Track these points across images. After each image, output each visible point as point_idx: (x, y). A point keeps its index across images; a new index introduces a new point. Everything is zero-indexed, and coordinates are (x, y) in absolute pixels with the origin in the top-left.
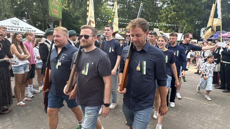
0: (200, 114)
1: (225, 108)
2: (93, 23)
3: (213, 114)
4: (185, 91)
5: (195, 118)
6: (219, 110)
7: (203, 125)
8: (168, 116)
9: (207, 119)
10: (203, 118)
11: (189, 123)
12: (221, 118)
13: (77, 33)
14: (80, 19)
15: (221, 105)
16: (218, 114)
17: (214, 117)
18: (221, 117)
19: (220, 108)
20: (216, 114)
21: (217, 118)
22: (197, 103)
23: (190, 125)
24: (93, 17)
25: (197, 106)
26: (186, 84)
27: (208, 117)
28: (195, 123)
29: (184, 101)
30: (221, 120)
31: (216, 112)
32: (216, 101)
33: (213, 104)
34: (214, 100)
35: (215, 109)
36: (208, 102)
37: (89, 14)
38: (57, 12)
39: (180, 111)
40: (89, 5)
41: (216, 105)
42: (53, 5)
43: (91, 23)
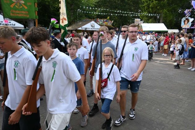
0: (165, 107)
1: (190, 101)
2: (65, 19)
7: (165, 118)
10: (167, 111)
11: (154, 116)
15: (187, 98)
16: (183, 107)
17: (178, 109)
19: (186, 101)
21: (180, 111)
23: (153, 118)
24: (65, 14)
27: (172, 110)
28: (159, 116)
31: (181, 105)
32: (184, 93)
33: (180, 97)
34: (182, 93)
35: (181, 102)
36: (176, 95)
37: (61, 11)
38: (22, 14)
39: (147, 104)
40: (60, 2)
41: (183, 97)
42: (12, 7)
43: (64, 20)
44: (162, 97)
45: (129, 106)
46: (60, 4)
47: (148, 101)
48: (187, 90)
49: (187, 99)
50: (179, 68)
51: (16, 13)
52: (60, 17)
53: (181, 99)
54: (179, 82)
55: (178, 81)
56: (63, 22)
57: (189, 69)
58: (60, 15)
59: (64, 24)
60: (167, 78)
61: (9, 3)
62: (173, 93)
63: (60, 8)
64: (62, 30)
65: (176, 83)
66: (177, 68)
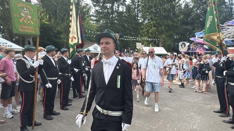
0: (179, 124)
1: (201, 117)
2: (75, 38)
3: (192, 124)
4: (167, 103)
5: (175, 129)
6: (197, 118)
8: (150, 128)
9: (186, 129)
10: (183, 128)
12: (198, 127)
13: (56, 48)
15: (198, 114)
16: (196, 123)
17: (192, 126)
18: (199, 125)
20: (194, 123)
21: (195, 127)
22: (177, 113)
24: (75, 33)
25: (177, 117)
27: (187, 127)
29: (165, 112)
30: (198, 128)
31: (194, 121)
33: (192, 114)
34: (193, 110)
35: (193, 118)
36: (186, 112)
37: (71, 29)
38: (30, 29)
39: (162, 123)
40: (71, 20)
41: (194, 114)
42: (21, 22)
43: (73, 39)
44: (175, 114)
45: (143, 125)
46: (70, 23)
47: (161, 119)
48: (196, 107)
50: (184, 87)
51: (24, 28)
52: (70, 35)
55: (185, 100)
56: (72, 41)
57: (193, 87)
58: (70, 34)
59: (74, 43)
61: (18, 16)
62: (184, 110)
63: (70, 26)
64: (71, 48)
65: (184, 100)
66: (182, 87)
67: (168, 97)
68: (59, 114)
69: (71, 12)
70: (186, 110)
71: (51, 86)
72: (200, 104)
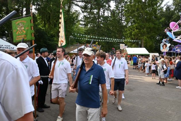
1: (179, 115)
6: (174, 117)
14: (55, 37)
24: (62, 37)
26: (147, 94)
31: (172, 119)
32: (172, 109)
33: (169, 112)
34: (171, 109)
35: (171, 116)
37: (60, 34)
39: (139, 119)
40: (60, 27)
41: (172, 112)
43: (61, 42)
44: (153, 112)
46: (60, 29)
47: (139, 116)
48: (174, 106)
49: (176, 114)
52: (59, 40)
53: (171, 114)
54: (166, 98)
58: (59, 38)
60: (154, 95)
63: (59, 32)
65: (163, 99)
67: (148, 95)
68: (49, 107)
69: (60, 20)
70: (165, 108)
71: (42, 83)
72: (179, 103)
